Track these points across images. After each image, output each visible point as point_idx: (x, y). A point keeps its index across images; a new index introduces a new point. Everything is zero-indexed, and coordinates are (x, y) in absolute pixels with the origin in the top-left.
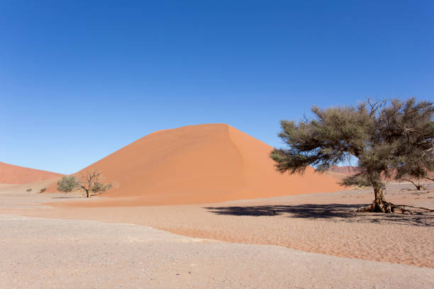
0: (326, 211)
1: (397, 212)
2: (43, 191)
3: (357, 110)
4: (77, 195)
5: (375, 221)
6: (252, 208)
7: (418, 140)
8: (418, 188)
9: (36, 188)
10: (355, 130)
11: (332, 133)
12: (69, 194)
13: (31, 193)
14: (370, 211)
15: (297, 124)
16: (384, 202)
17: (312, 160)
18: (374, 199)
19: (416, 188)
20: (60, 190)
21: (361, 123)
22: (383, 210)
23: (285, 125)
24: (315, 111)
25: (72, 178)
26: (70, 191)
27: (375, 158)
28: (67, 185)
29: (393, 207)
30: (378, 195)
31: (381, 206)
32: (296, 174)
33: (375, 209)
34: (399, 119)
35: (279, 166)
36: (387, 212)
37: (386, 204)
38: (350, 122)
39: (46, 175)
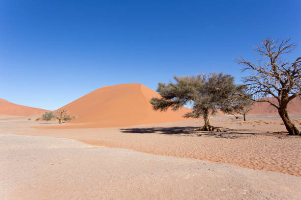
0: (180, 131)
1: (215, 130)
2: (37, 120)
3: (197, 78)
4: (54, 123)
5: (200, 135)
6: (144, 129)
7: (223, 94)
8: (237, 118)
9: (34, 119)
10: (191, 89)
11: (179, 90)
12: (49, 122)
13: (31, 121)
14: (202, 130)
15: (167, 85)
16: (209, 126)
17: (171, 104)
18: (204, 124)
19: (235, 118)
20: (44, 119)
21: (195, 85)
22: (208, 130)
23: (160, 85)
24: (175, 78)
25: (51, 113)
26: (50, 120)
27: (200, 104)
28: (48, 117)
29: (214, 128)
30: (206, 122)
31: (208, 127)
32: (163, 112)
33: (205, 129)
34: (215, 83)
35: (154, 107)
36: (210, 130)
37: (210, 127)
38: (190, 85)
39: (40, 110)
